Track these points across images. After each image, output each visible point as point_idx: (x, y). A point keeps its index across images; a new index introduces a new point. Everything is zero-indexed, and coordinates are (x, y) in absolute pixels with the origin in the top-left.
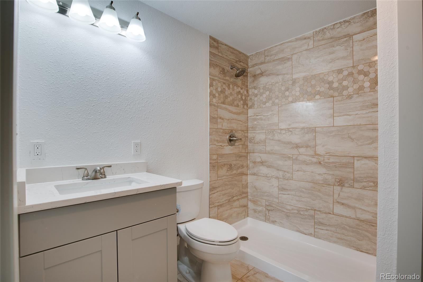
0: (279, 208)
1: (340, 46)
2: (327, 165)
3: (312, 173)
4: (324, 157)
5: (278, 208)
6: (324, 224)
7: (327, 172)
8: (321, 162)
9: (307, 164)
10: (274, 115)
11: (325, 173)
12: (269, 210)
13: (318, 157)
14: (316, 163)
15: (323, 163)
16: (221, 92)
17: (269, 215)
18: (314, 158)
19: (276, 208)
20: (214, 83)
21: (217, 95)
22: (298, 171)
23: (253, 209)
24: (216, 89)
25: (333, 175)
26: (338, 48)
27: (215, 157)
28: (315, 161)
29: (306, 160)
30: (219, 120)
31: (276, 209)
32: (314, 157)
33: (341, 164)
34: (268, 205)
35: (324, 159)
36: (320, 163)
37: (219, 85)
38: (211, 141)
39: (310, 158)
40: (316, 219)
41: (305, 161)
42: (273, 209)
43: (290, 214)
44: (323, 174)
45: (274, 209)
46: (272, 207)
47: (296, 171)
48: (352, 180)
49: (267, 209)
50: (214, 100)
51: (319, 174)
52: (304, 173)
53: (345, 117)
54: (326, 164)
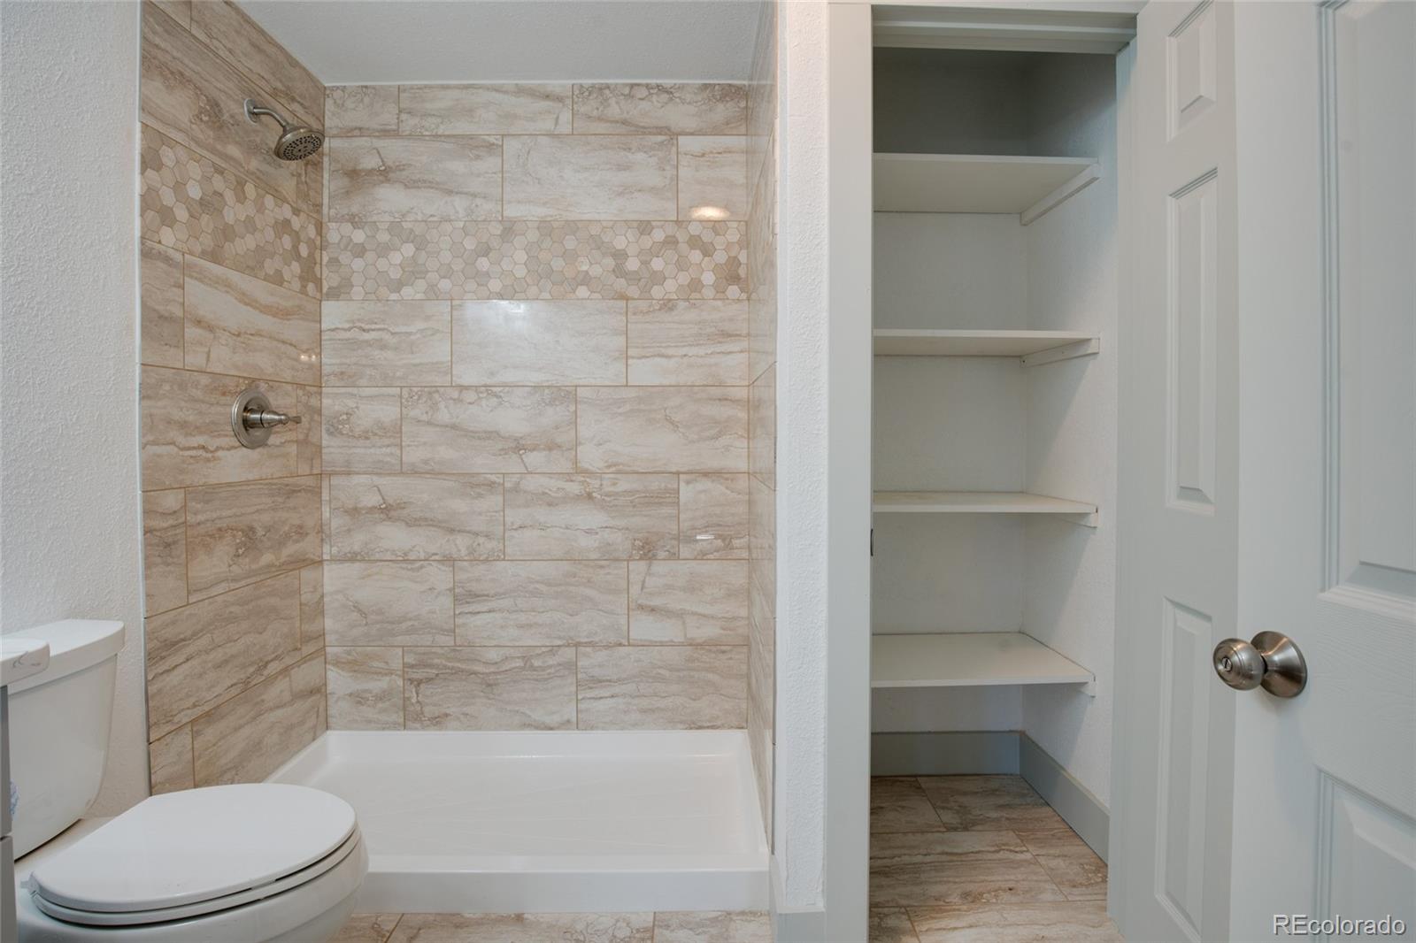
0: (459, 665)
1: (645, 155)
2: (610, 502)
3: (567, 528)
4: (601, 479)
5: (453, 668)
6: (604, 681)
7: (612, 523)
8: (594, 494)
9: (550, 505)
10: (432, 335)
11: (606, 527)
12: (420, 682)
13: (582, 479)
14: (578, 498)
15: (599, 496)
16: (202, 202)
17: (418, 702)
18: (572, 481)
19: (446, 667)
20: (168, 156)
21: (181, 214)
22: (521, 527)
23: (351, 695)
24: (179, 187)
25: (627, 529)
26: (640, 156)
27: (171, 501)
28: (577, 492)
29: (547, 491)
30: (191, 332)
31: (447, 671)
32: (574, 478)
33: (646, 497)
34: (414, 663)
35: (601, 485)
36: (590, 496)
37: (195, 170)
38: (149, 424)
39: (561, 484)
40: (582, 670)
41: (544, 493)
42: (434, 676)
43: (498, 677)
44: (598, 530)
45: (437, 675)
46: (431, 666)
47: (516, 529)
48: (675, 539)
49: (411, 681)
50: (168, 237)
51: (589, 532)
52: (543, 533)
53: (658, 360)
54: (606, 498)
